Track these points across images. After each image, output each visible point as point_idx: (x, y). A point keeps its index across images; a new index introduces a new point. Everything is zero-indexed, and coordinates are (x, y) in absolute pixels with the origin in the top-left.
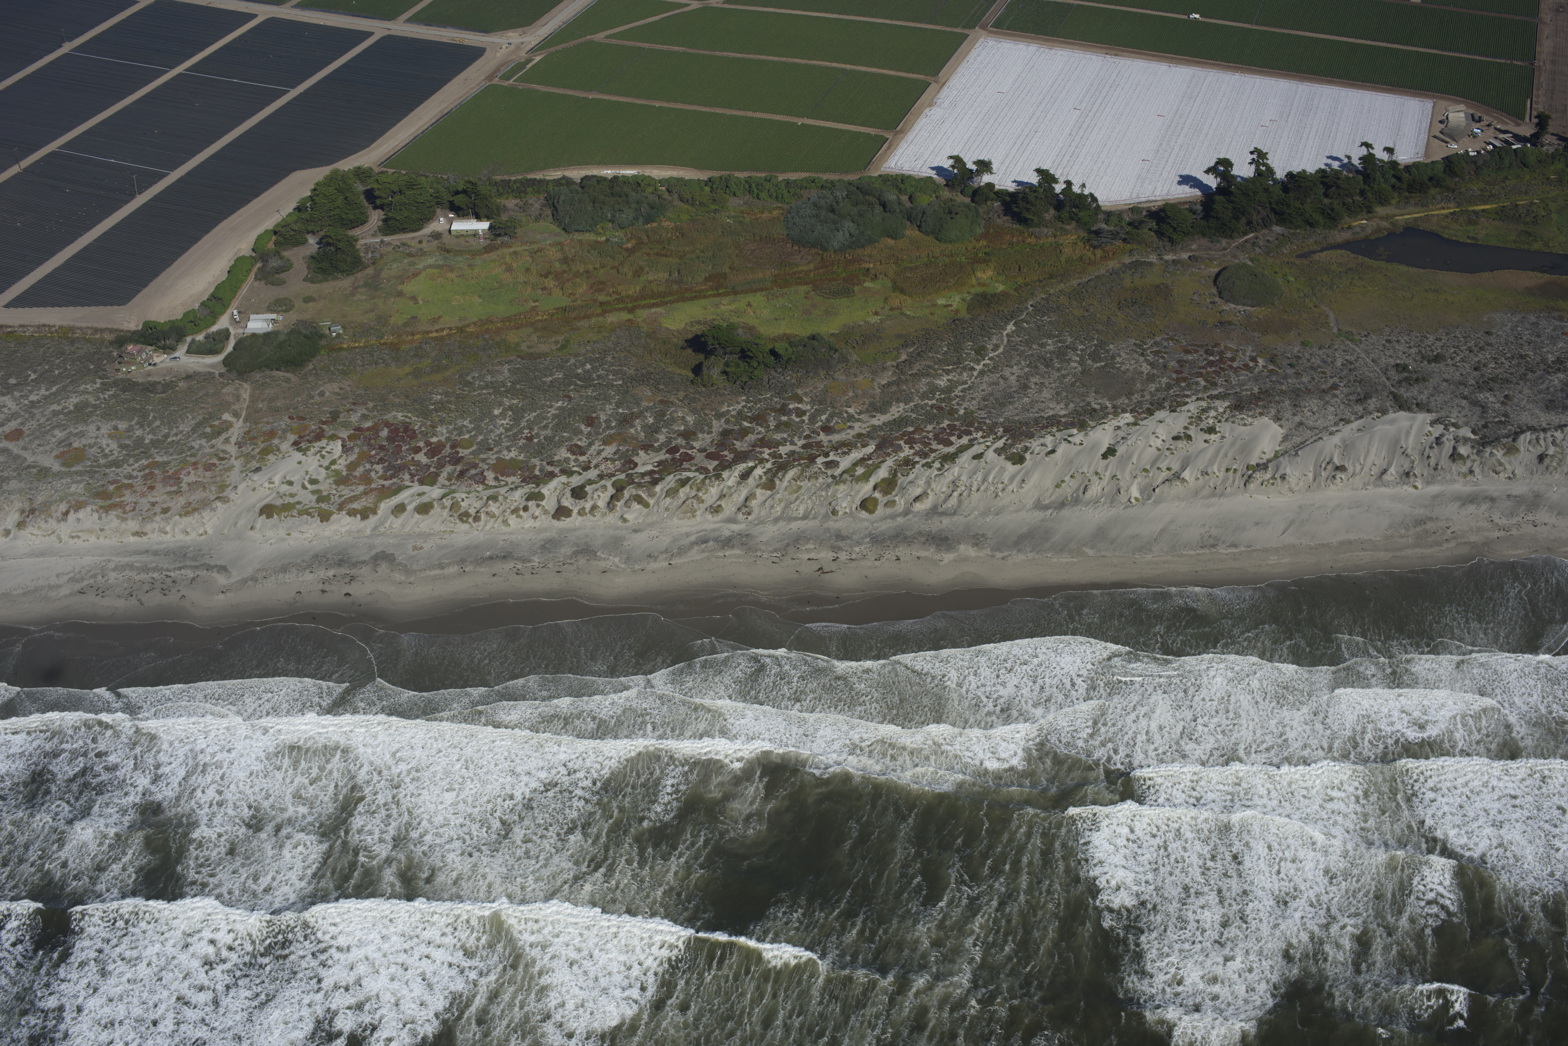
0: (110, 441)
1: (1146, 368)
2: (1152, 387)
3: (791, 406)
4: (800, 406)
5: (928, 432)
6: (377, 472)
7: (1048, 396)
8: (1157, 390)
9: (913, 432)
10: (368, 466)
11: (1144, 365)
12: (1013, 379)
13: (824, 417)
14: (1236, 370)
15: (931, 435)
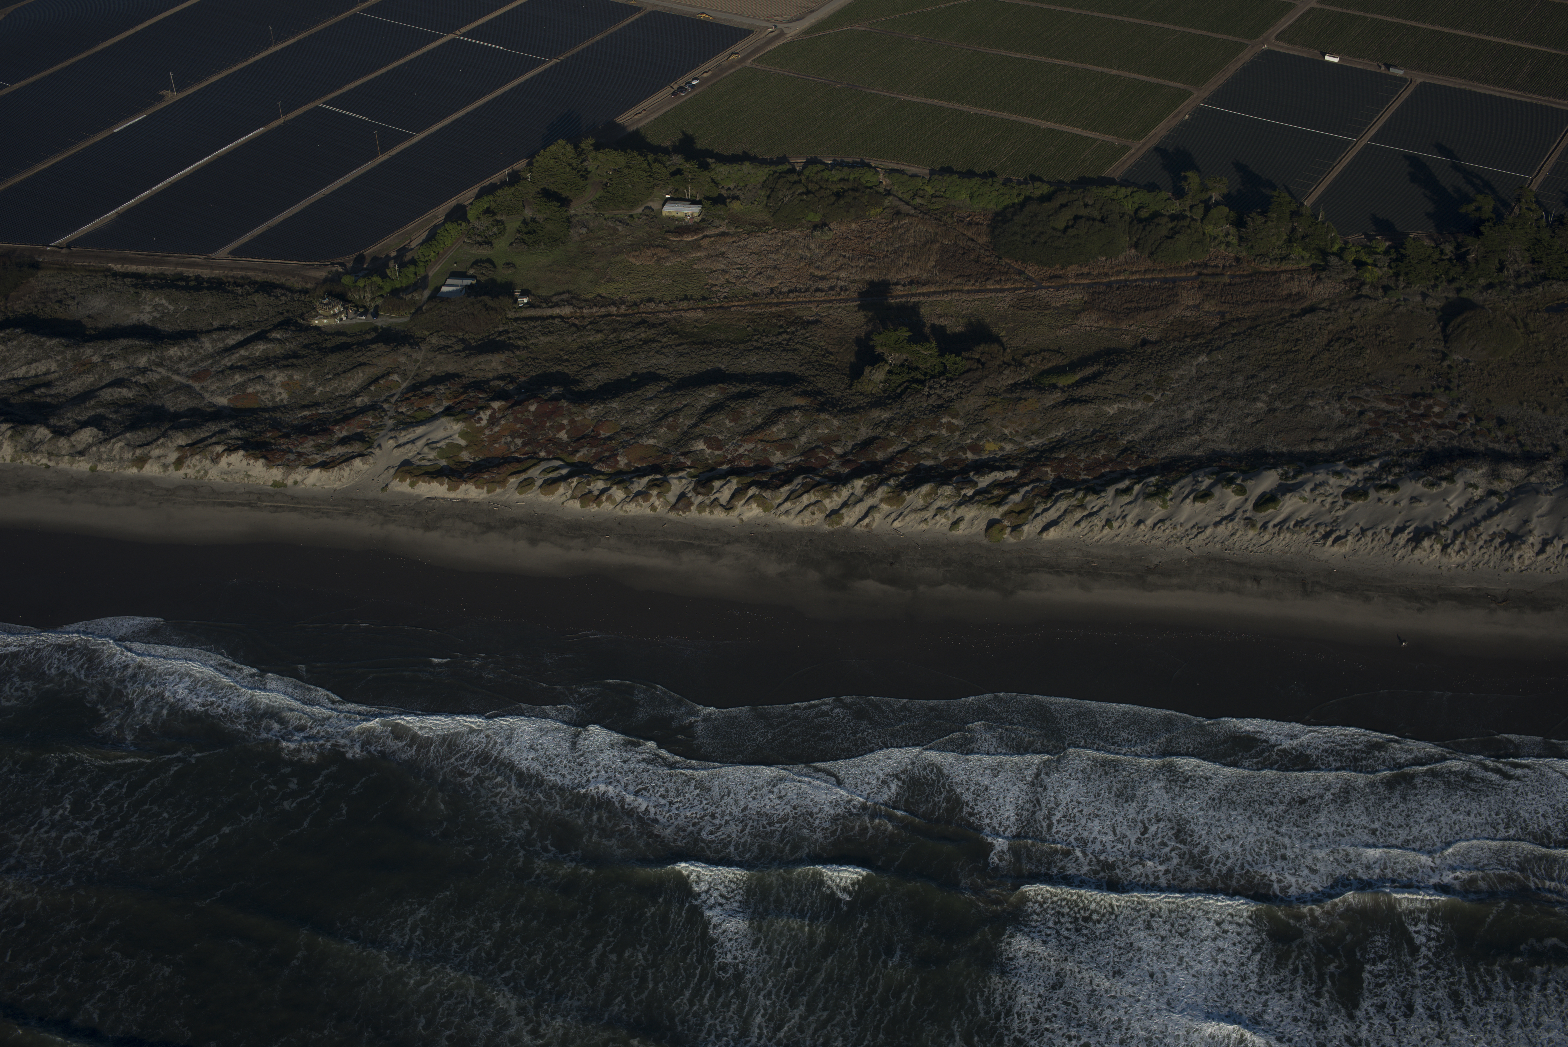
0: (282, 391)
1: (1338, 415)
2: (1340, 437)
3: (944, 420)
4: (954, 421)
5: (1080, 461)
6: (516, 445)
7: (1223, 436)
8: (1344, 439)
9: (1065, 459)
10: (509, 439)
11: (1339, 412)
12: (1189, 414)
13: (974, 436)
14: (1439, 427)
15: (1082, 465)
